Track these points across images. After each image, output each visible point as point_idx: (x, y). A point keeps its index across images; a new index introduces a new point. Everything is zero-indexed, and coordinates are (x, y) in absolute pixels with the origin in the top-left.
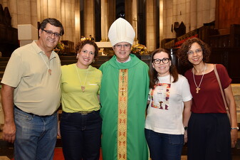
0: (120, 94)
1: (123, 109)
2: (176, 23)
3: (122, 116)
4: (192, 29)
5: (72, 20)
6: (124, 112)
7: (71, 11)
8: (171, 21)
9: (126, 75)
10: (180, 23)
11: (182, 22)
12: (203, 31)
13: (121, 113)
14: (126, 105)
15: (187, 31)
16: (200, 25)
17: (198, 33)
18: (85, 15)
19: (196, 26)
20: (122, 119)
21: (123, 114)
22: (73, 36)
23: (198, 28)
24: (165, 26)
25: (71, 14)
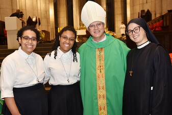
0: (98, 71)
1: (101, 85)
2: (143, 11)
3: (101, 92)
4: (158, 16)
5: (47, 12)
6: (103, 88)
7: (46, 3)
8: (138, 9)
9: (102, 53)
10: (146, 10)
11: (148, 10)
12: (168, 17)
13: (100, 89)
14: (104, 82)
15: (153, 18)
16: (165, 12)
17: (163, 19)
18: (58, 6)
19: (162, 13)
20: (102, 94)
21: (101, 90)
22: (48, 26)
23: (163, 14)
24: (132, 14)
25: (46, 6)
